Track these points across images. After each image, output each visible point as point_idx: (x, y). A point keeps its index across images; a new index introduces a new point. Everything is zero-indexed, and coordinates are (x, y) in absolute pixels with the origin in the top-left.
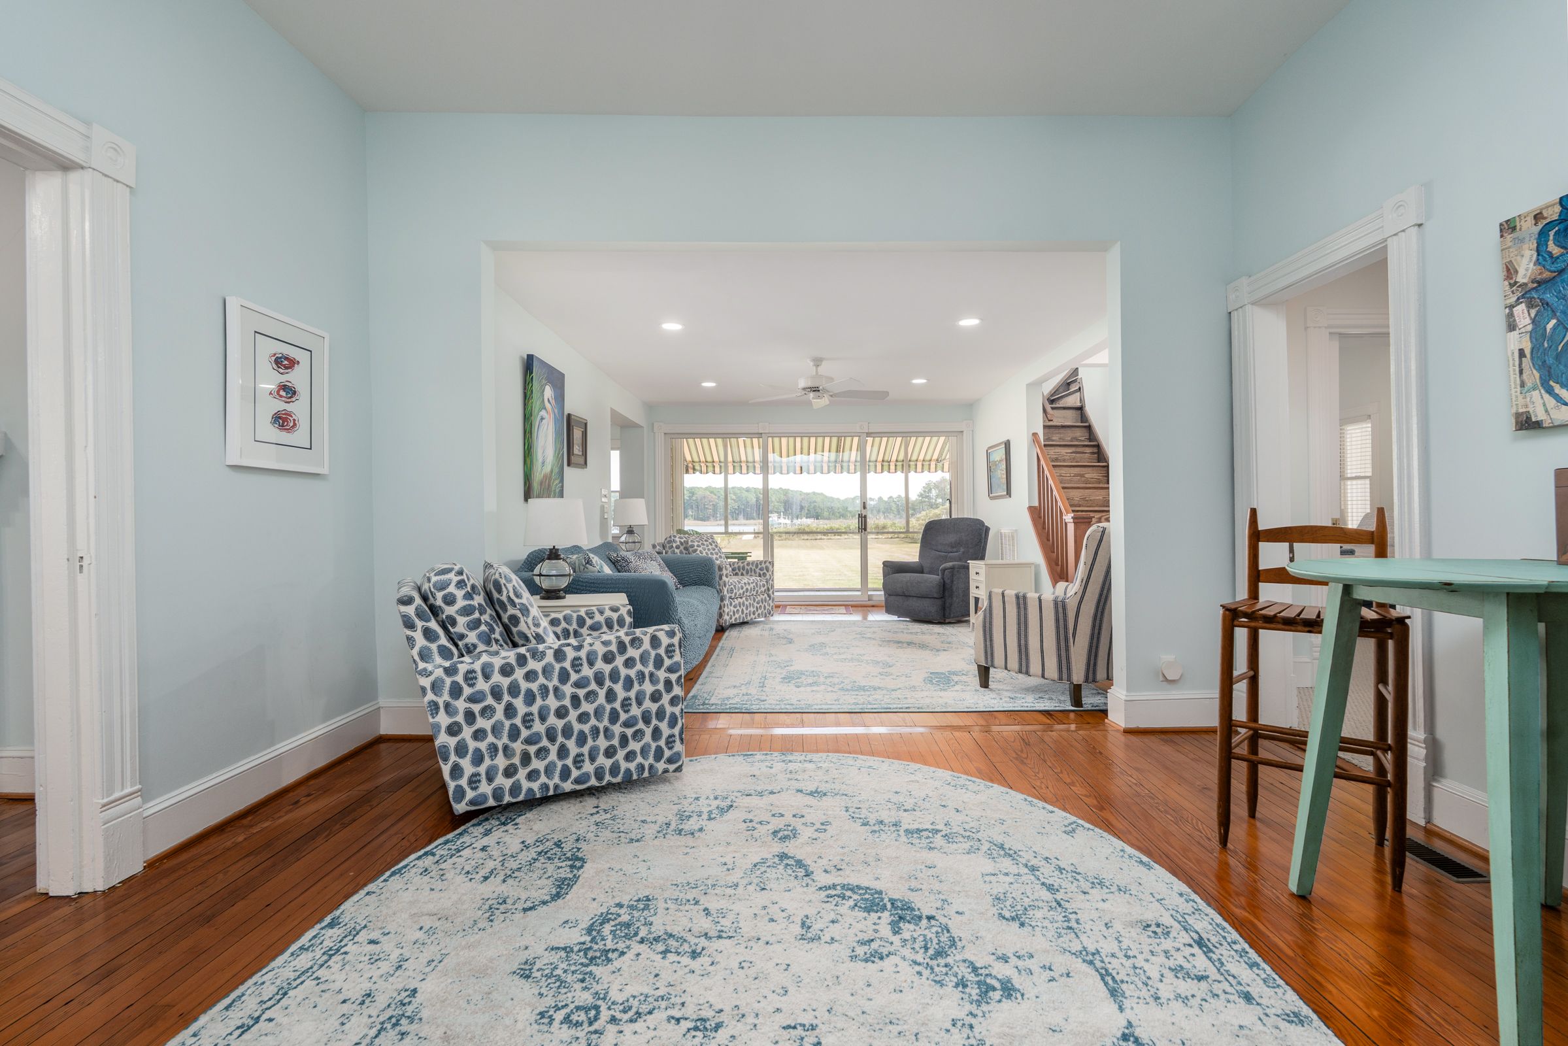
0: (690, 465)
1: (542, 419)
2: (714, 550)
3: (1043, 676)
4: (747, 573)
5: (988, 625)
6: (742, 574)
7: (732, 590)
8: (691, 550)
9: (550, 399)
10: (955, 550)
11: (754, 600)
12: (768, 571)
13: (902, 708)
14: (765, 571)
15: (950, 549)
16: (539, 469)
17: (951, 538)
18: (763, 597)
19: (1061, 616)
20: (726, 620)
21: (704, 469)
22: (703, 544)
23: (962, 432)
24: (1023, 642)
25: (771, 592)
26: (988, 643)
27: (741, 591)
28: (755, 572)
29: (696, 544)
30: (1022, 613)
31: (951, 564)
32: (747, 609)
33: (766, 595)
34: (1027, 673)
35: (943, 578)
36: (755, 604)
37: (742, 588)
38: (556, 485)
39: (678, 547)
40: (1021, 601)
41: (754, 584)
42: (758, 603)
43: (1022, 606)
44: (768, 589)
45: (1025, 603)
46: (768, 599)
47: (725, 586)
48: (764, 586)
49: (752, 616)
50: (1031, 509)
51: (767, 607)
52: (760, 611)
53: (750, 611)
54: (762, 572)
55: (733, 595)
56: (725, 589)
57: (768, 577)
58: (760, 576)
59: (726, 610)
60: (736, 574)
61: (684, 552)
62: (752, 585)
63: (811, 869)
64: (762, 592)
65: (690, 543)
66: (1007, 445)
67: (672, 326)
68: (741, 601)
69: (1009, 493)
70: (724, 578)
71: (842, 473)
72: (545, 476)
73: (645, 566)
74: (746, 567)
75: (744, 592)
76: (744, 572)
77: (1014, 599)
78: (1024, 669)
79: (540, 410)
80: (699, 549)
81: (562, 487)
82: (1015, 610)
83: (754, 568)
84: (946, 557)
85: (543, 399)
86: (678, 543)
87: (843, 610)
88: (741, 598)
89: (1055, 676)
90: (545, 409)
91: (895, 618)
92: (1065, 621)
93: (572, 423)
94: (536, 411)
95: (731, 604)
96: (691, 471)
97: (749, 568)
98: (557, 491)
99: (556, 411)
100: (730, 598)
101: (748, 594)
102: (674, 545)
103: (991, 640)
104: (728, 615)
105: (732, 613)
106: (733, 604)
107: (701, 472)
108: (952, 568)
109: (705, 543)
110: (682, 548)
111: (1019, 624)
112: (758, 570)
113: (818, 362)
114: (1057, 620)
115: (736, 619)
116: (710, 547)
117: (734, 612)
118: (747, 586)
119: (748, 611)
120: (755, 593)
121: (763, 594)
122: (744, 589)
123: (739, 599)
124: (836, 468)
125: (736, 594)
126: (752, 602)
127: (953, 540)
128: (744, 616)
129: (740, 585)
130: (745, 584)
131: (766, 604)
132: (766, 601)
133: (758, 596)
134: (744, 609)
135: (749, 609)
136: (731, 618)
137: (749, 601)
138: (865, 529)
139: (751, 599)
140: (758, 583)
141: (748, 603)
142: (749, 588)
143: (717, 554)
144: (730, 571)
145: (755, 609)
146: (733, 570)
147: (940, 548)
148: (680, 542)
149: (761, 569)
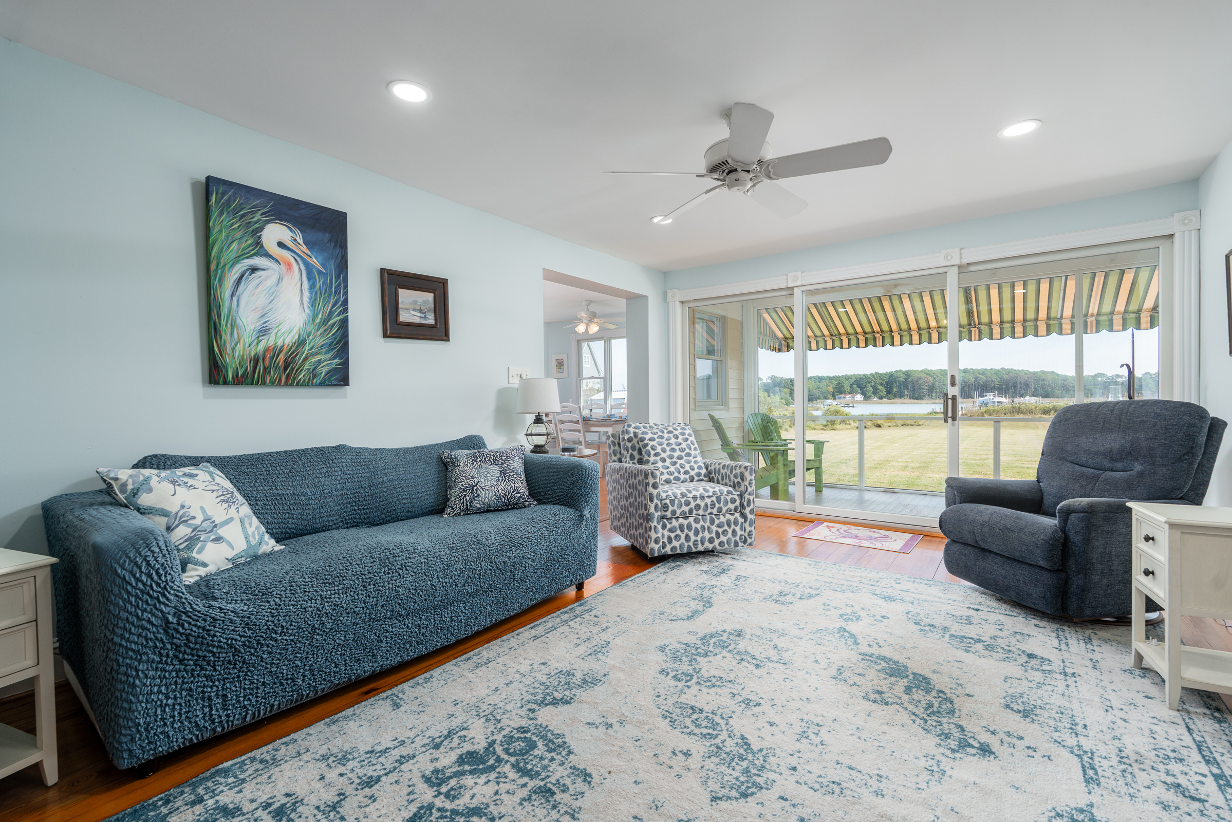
0: (783, 342)
1: (254, 270)
4: (723, 479)
7: (665, 508)
8: (641, 444)
9: (289, 244)
10: (1119, 465)
11: (712, 522)
12: (742, 479)
14: (739, 480)
15: (1107, 464)
16: (247, 339)
17: (1113, 441)
18: (732, 518)
20: (652, 550)
22: (661, 437)
23: (1171, 236)
27: (686, 509)
29: (647, 437)
31: (1085, 500)
32: (697, 533)
33: (738, 515)
35: (1063, 528)
36: (714, 528)
37: (688, 503)
38: (319, 362)
41: (714, 499)
42: (720, 527)
44: (742, 505)
46: (741, 520)
47: (651, 500)
48: (733, 501)
49: (707, 544)
51: (739, 532)
52: (724, 538)
53: (703, 538)
54: (736, 481)
55: (669, 514)
56: (652, 506)
57: (743, 488)
58: (734, 486)
59: (654, 535)
62: (708, 501)
64: (729, 510)
65: (640, 436)
68: (685, 522)
70: (650, 489)
71: (980, 339)
72: (272, 350)
74: (722, 470)
75: (691, 511)
76: (720, 478)
80: (651, 443)
81: (345, 363)
84: (1096, 478)
85: (258, 243)
88: (686, 518)
90: (268, 256)
95: (664, 527)
96: (784, 349)
97: (724, 472)
98: (324, 370)
100: (663, 517)
101: (701, 512)
104: (656, 541)
105: (665, 540)
106: (669, 526)
108: (1090, 511)
109: (666, 435)
110: (635, 441)
112: (732, 477)
115: (673, 548)
116: (673, 441)
117: (670, 539)
118: (698, 501)
119: (699, 538)
120: (715, 511)
121: (732, 514)
122: (693, 505)
123: (681, 520)
124: (970, 332)
125: (674, 513)
126: (708, 524)
127: (1116, 446)
128: (691, 544)
129: (683, 500)
130: (695, 498)
131: (738, 529)
132: (736, 523)
133: (721, 516)
134: (691, 534)
135: (701, 535)
136: (664, 546)
137: (702, 523)
138: (954, 418)
139: (704, 520)
140: (722, 497)
141: (698, 526)
142: (702, 504)
143: (682, 450)
144: (699, 475)
145: (714, 535)
146: (710, 473)
147: (1083, 458)
148: (634, 433)
149: (735, 476)
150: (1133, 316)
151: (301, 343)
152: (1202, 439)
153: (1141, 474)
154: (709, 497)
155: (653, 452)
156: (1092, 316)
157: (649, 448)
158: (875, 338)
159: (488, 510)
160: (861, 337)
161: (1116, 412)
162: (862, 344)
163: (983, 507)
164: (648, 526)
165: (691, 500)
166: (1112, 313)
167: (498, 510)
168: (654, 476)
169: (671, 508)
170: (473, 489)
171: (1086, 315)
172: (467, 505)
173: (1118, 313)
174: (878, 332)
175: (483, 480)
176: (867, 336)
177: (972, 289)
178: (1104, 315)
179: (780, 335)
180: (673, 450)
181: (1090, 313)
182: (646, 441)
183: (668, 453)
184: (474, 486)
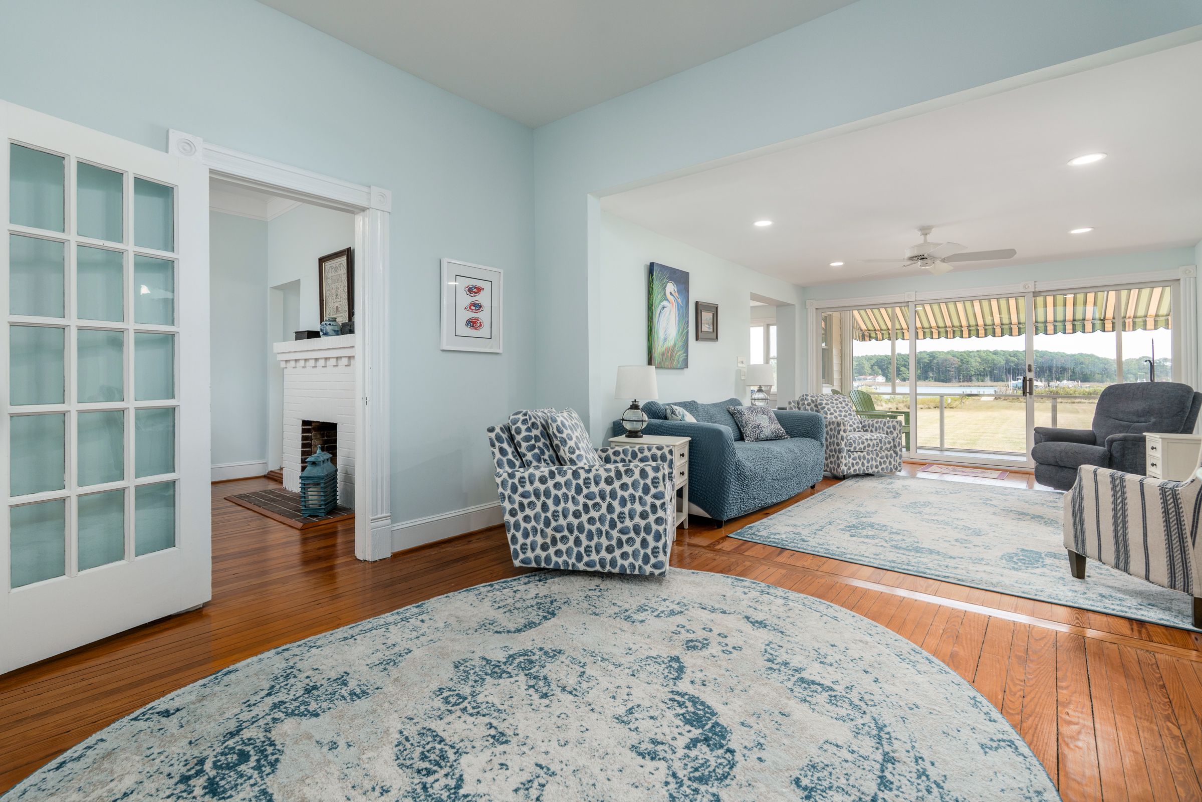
0: (866, 333)
1: (664, 307)
3: (1147, 578)
4: (876, 430)
6: (872, 431)
7: (851, 445)
8: (819, 407)
9: (673, 293)
10: (1143, 419)
11: (877, 455)
12: (895, 430)
13: (939, 576)
14: (892, 429)
15: (1135, 419)
16: (661, 344)
17: (1139, 405)
18: (889, 454)
19: (1171, 507)
20: (843, 471)
21: (880, 336)
23: (1178, 280)
24: (1120, 532)
25: (898, 449)
26: (1079, 527)
27: (862, 446)
28: (883, 430)
29: (824, 402)
30: (1119, 497)
31: (1121, 435)
32: (868, 462)
33: (892, 452)
34: (1126, 570)
35: (1110, 451)
36: (878, 459)
37: (863, 443)
38: (681, 355)
39: (809, 404)
41: (878, 441)
42: (882, 458)
43: (1119, 489)
44: (895, 446)
45: (1122, 486)
46: (894, 455)
47: (843, 440)
48: (889, 443)
49: (874, 469)
51: (893, 463)
52: (884, 466)
53: (873, 465)
54: (889, 431)
55: (852, 449)
56: (843, 444)
57: (895, 435)
58: (887, 433)
59: (844, 461)
60: (867, 431)
61: (815, 408)
62: (875, 442)
63: (683, 676)
64: (887, 448)
65: (819, 402)
67: (763, 223)
68: (862, 455)
70: (842, 433)
72: (667, 349)
73: (755, 418)
74: (875, 425)
75: (865, 448)
76: (874, 429)
78: (1122, 565)
79: (661, 301)
80: (827, 406)
81: (687, 356)
82: (1109, 493)
83: (882, 425)
84: (1129, 427)
85: (665, 294)
86: (810, 401)
87: (996, 474)
88: (862, 452)
89: (1166, 580)
90: (667, 300)
91: (1051, 489)
92: (1178, 514)
93: (700, 308)
94: (658, 301)
95: (850, 457)
96: (867, 338)
97: (877, 425)
98: (681, 359)
99: (679, 301)
100: (849, 451)
101: (870, 449)
102: (806, 403)
103: (1082, 524)
104: (846, 465)
105: (850, 465)
106: (852, 456)
107: (877, 339)
108: (1124, 440)
109: (835, 402)
110: (813, 405)
111: (1115, 510)
112: (885, 428)
113: (925, 230)
114: (1166, 512)
115: (855, 470)
116: (839, 405)
117: (853, 464)
118: (869, 442)
119: (869, 465)
120: (878, 449)
121: (889, 451)
122: (866, 444)
123: (859, 453)
125: (855, 448)
126: (875, 456)
127: (1140, 408)
128: (865, 468)
129: (860, 441)
130: (867, 439)
131: (892, 460)
132: (891, 456)
133: (882, 452)
134: (865, 462)
135: (871, 463)
136: (849, 469)
137: (871, 455)
138: (1031, 393)
139: (873, 454)
140: (882, 440)
141: (869, 457)
142: (871, 444)
143: (846, 411)
144: (858, 427)
145: (878, 463)
146: (864, 427)
147: (1121, 416)
148: (812, 400)
149: (888, 428)
150: (1163, 318)
151: (675, 345)
152: (1189, 404)
153: (1155, 423)
154: (875, 439)
155: (829, 412)
156: (1129, 318)
157: (826, 409)
158: (947, 332)
159: (767, 440)
160: (934, 331)
161: (1140, 389)
162: (935, 335)
163: (1060, 443)
164: (840, 456)
165: (865, 441)
166: (1146, 316)
167: (774, 440)
168: (844, 425)
169: (854, 445)
170: (759, 428)
171: (1125, 317)
172: (757, 436)
173: (1151, 316)
174: (949, 327)
175: (762, 423)
176: (940, 330)
178: (1140, 317)
179: (864, 327)
180: (840, 411)
181: (1127, 316)
182: (824, 405)
183: (838, 413)
184: (759, 426)
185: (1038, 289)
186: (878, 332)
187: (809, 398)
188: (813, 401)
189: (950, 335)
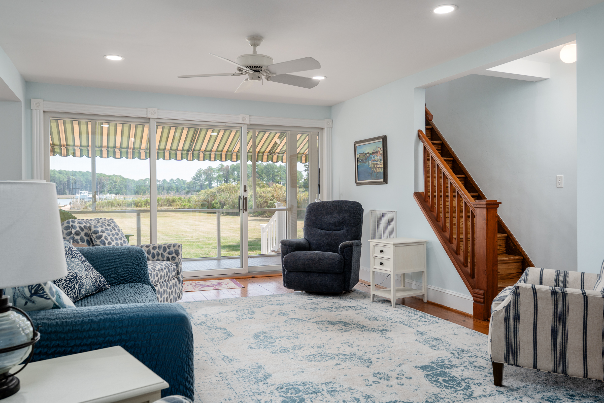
2: (118, 234)
3: (586, 376)
4: (153, 257)
5: (511, 322)
10: (338, 228)
12: (177, 254)
14: (175, 254)
15: (334, 228)
17: (335, 218)
18: (174, 282)
22: (107, 229)
23: (322, 129)
24: (559, 340)
25: (180, 275)
26: (511, 341)
28: (162, 256)
29: (100, 229)
32: (161, 297)
33: (176, 279)
34: (564, 373)
36: (168, 290)
39: (77, 234)
40: (560, 298)
41: (167, 269)
42: (170, 289)
44: (178, 272)
45: (565, 301)
46: (178, 283)
50: (417, 195)
51: (177, 291)
52: (172, 297)
53: (164, 298)
54: (170, 256)
57: (177, 260)
58: (168, 259)
62: (165, 271)
64: (173, 276)
65: (93, 229)
66: (384, 139)
69: (385, 181)
71: (193, 160)
74: (152, 251)
77: (550, 296)
78: (560, 369)
80: (104, 235)
82: (550, 307)
83: (161, 251)
86: (78, 229)
87: (231, 283)
89: (602, 375)
97: (155, 252)
101: (162, 280)
102: (73, 231)
103: (516, 338)
109: (108, 228)
110: (82, 234)
111: (555, 321)
112: (166, 254)
120: (168, 278)
121: (174, 279)
122: (159, 276)
124: (188, 154)
126: (165, 288)
129: (155, 273)
132: (176, 285)
133: (170, 281)
135: (163, 296)
137: (163, 288)
140: (170, 268)
141: (162, 290)
142: (163, 274)
145: (168, 295)
147: (324, 226)
148: (80, 227)
149: (169, 253)
154: (165, 269)
155: (107, 242)
157: (103, 238)
159: (86, 296)
165: (158, 272)
167: (93, 295)
170: (77, 280)
172: (78, 293)
175: (77, 271)
177: (200, 129)
180: (116, 239)
182: (100, 233)
184: (76, 277)
185: (252, 122)
186: (62, 148)
187: (76, 225)
188: (82, 229)
189: (130, 155)
